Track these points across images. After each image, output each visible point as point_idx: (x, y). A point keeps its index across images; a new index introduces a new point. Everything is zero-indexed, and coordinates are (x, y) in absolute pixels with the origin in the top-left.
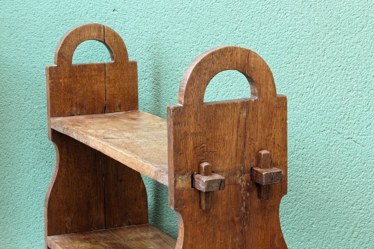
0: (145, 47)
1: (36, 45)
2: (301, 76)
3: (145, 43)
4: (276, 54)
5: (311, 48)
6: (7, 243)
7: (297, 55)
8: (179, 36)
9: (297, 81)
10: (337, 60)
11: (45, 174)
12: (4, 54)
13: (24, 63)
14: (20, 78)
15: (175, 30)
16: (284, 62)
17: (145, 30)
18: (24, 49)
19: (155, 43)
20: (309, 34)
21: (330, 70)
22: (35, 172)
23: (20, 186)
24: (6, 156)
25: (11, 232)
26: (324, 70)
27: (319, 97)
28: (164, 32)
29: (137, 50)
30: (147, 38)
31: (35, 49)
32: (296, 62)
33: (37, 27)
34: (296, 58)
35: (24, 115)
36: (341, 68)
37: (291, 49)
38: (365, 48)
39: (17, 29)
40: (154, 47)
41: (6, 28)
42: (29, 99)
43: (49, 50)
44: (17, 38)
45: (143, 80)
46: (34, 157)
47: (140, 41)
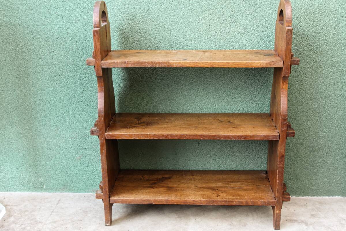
0: (117, 13)
1: (45, 14)
2: (210, 26)
3: (117, 11)
4: (196, 15)
5: (216, 11)
6: (34, 132)
7: (208, 15)
8: (138, 6)
9: (208, 30)
10: (230, 17)
11: (56, 91)
12: (24, 21)
13: (38, 26)
14: (36, 35)
15: (135, 3)
17: (117, 4)
18: (37, 17)
19: (123, 11)
20: (215, 3)
21: (226, 23)
22: (49, 90)
23: (40, 99)
24: (29, 82)
25: (36, 125)
26: (223, 23)
27: (220, 38)
28: (128, 4)
29: (112, 15)
30: (118, 8)
31: (45, 17)
32: (208, 19)
33: (45, 3)
34: (207, 17)
35: (40, 57)
37: (205, 12)
38: (246, 10)
39: (32, 5)
40: (122, 13)
41: (24, 4)
43: (54, 17)
44: (32, 10)
45: (116, 33)
46: (48, 81)
47: (113, 10)
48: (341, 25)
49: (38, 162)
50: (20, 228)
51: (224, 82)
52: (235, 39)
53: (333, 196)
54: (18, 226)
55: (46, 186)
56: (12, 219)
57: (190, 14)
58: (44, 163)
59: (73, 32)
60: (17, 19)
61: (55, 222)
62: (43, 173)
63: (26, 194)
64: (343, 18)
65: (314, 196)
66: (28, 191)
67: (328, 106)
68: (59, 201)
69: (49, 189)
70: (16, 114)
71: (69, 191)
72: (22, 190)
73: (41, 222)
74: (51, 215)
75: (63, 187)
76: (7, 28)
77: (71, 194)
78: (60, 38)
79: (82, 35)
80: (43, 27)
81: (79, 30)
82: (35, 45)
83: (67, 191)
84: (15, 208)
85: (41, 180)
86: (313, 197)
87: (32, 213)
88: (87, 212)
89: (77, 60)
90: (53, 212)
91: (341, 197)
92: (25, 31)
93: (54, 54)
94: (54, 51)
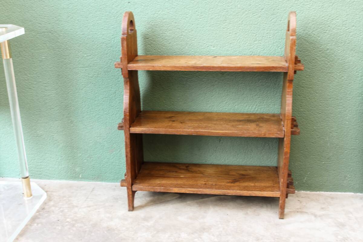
7: (229, 24)
8: (166, 16)
10: (249, 26)
12: (65, 28)
13: (77, 32)
14: (75, 40)
16: (222, 28)
19: (153, 19)
21: (245, 31)
23: (78, 97)
24: (68, 82)
28: (157, 14)
30: (148, 17)
36: (250, 30)
40: (152, 22)
42: (81, 51)
44: (72, 19)
48: (351, 34)
49: (75, 154)
50: (59, 210)
51: (243, 84)
52: (253, 46)
53: (345, 192)
54: (57, 209)
55: (82, 176)
56: (52, 203)
57: (212, 23)
58: (81, 154)
59: (108, 39)
60: (59, 27)
61: (89, 207)
62: (79, 164)
63: (64, 182)
64: (354, 28)
65: (327, 191)
66: (66, 179)
67: (340, 108)
68: (93, 189)
69: (84, 178)
70: (57, 110)
71: (102, 180)
72: (61, 179)
73: (77, 207)
74: (86, 200)
75: (97, 177)
76: (50, 34)
77: (104, 183)
78: (96, 43)
79: (115, 41)
80: (82, 33)
81: (113, 37)
82: (75, 50)
83: (100, 181)
84: (54, 194)
85: (77, 169)
86: (326, 193)
87: (70, 199)
88: (117, 199)
89: (110, 63)
90: (87, 198)
91: (353, 193)
92: (66, 37)
93: (91, 57)
94: (90, 54)
